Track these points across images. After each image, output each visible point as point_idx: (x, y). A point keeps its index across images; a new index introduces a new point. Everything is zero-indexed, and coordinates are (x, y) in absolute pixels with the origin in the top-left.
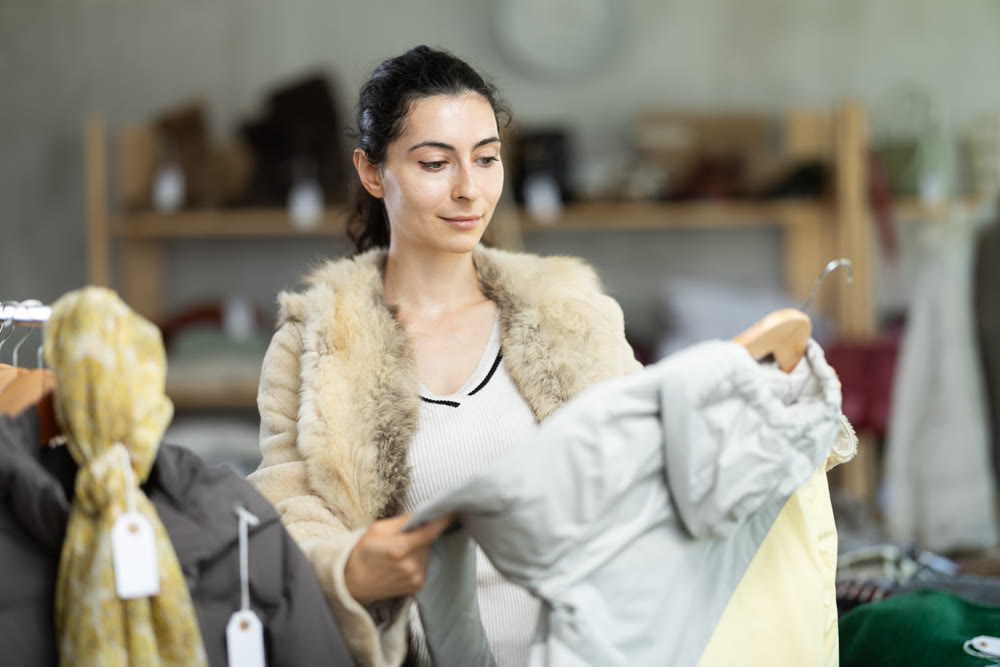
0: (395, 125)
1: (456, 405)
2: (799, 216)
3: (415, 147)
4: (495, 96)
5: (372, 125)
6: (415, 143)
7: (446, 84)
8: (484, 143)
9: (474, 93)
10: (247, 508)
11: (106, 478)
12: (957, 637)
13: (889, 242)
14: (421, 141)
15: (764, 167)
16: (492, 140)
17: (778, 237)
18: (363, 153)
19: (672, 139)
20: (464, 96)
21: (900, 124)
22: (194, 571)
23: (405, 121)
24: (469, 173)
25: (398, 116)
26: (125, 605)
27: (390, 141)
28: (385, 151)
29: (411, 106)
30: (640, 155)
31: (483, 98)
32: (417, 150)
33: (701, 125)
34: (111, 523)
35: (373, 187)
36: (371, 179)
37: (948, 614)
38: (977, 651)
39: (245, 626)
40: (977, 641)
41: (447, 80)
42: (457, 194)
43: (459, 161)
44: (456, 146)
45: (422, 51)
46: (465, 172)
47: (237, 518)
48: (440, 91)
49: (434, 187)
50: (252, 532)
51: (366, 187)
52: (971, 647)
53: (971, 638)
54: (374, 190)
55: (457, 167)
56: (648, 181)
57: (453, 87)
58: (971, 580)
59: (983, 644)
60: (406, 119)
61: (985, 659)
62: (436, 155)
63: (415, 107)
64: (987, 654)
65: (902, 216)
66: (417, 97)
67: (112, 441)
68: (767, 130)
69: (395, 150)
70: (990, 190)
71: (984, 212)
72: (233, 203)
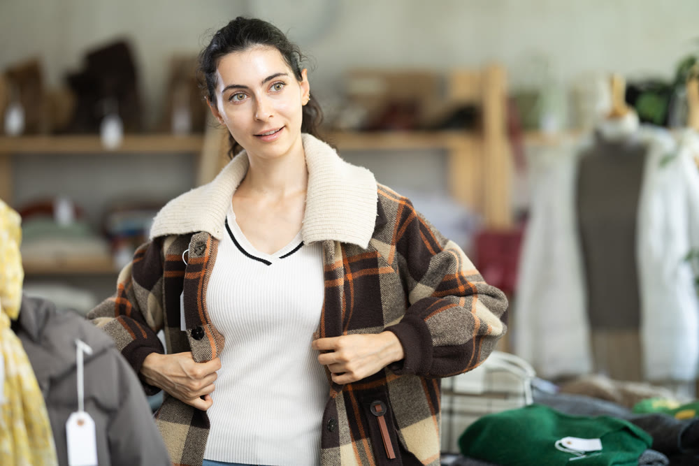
1: (268, 263)
2: (458, 142)
12: (551, 438)
13: (520, 161)
15: (435, 108)
17: (444, 156)
19: (370, 88)
21: (529, 79)
22: (46, 385)
30: (350, 99)
33: (391, 78)
37: (546, 421)
38: (565, 448)
40: (564, 441)
52: (560, 445)
53: (560, 438)
56: (353, 117)
58: (565, 397)
59: (569, 443)
61: (570, 453)
64: (571, 450)
65: (529, 143)
68: (436, 82)
70: (589, 125)
71: (584, 141)
72: (60, 131)
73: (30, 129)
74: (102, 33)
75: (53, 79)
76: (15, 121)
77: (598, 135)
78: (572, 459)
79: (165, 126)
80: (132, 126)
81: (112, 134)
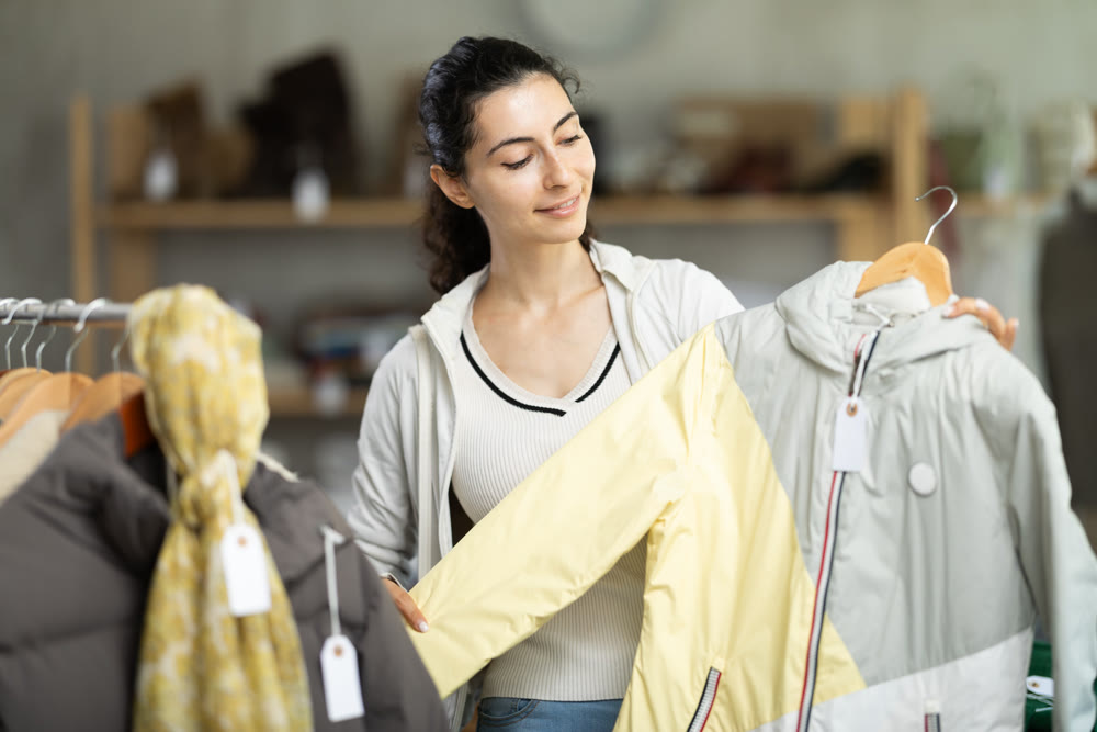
0: (465, 132)
1: (561, 413)
2: (851, 211)
3: (494, 150)
4: (558, 69)
5: (441, 139)
6: (492, 146)
7: (504, 75)
8: (562, 122)
9: (536, 74)
10: (332, 526)
11: (215, 487)
13: (949, 241)
14: (496, 143)
15: (815, 158)
16: (569, 116)
17: (829, 233)
18: (440, 168)
19: (714, 125)
20: (526, 81)
23: (475, 126)
24: (557, 159)
25: (466, 123)
26: (240, 623)
27: (465, 150)
28: (463, 160)
29: (476, 109)
30: (681, 144)
31: (546, 76)
32: (496, 153)
33: (746, 110)
34: (220, 535)
35: (461, 199)
36: (456, 191)
38: (1030, 691)
39: (338, 652)
40: (1029, 681)
41: (504, 71)
42: (550, 184)
43: (542, 150)
44: (534, 136)
45: (467, 43)
46: (553, 160)
47: (322, 538)
48: (501, 85)
49: (526, 183)
50: (338, 548)
51: (453, 200)
54: (463, 202)
55: (542, 156)
57: (513, 76)
59: (1035, 685)
60: (475, 125)
61: (1036, 701)
62: (518, 152)
63: (480, 109)
64: (1038, 695)
65: (965, 212)
66: (479, 98)
67: (217, 448)
68: (818, 117)
69: (472, 157)
70: (1060, 185)
71: (1053, 209)
72: (231, 193)
73: (185, 190)
74: (294, 39)
75: (220, 111)
76: (161, 178)
77: (1074, 198)
78: (1038, 710)
79: (392, 187)
80: (342, 185)
81: (311, 199)
